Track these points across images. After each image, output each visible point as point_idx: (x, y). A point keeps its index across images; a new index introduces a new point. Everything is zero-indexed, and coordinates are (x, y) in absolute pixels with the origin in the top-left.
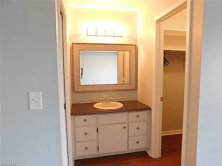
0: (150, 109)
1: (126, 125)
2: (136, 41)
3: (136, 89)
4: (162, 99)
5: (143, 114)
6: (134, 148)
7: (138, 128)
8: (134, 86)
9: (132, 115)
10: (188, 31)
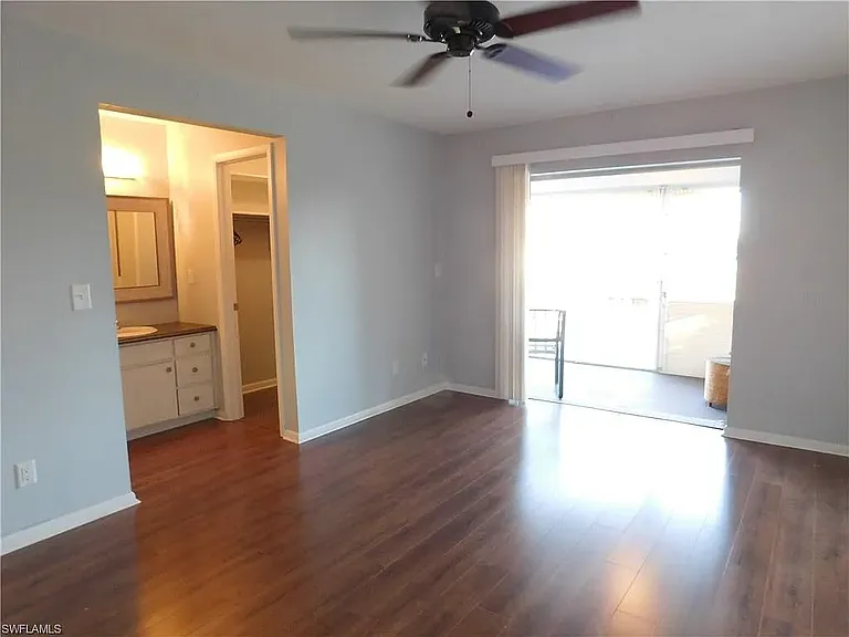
0: (214, 329)
1: (171, 365)
2: (167, 190)
3: (174, 297)
4: (236, 307)
5: (203, 340)
6: (191, 410)
7: (195, 370)
8: (170, 288)
9: (182, 344)
10: (270, 177)
